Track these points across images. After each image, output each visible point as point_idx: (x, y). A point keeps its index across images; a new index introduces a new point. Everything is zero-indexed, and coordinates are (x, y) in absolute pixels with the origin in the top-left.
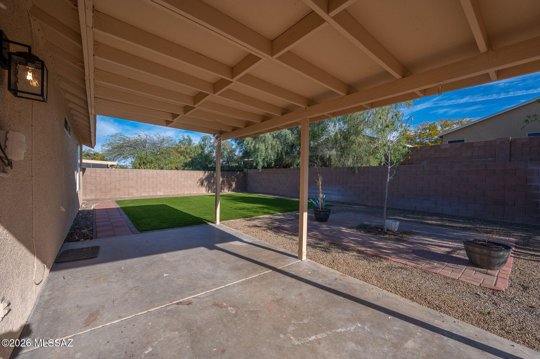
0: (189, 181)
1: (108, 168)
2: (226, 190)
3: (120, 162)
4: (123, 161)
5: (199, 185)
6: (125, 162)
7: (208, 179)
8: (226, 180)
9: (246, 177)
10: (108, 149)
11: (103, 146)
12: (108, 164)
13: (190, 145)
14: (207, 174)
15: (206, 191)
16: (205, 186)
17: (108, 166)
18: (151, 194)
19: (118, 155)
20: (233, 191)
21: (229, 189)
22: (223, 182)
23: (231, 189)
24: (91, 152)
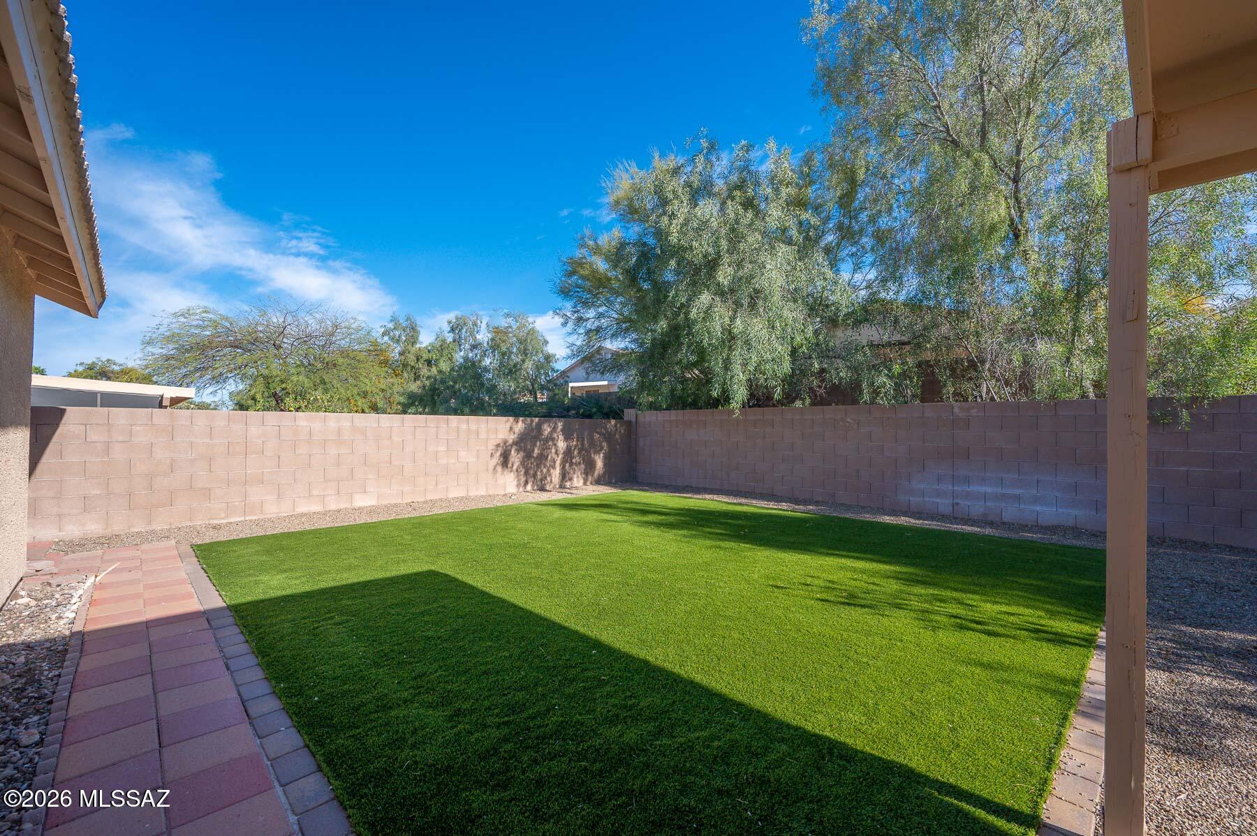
0: (463, 454)
1: (161, 406)
2: (578, 482)
3: (201, 392)
4: (211, 389)
5: (495, 467)
6: (216, 391)
7: (524, 442)
8: (576, 446)
9: (633, 437)
10: (164, 351)
11: (148, 343)
12: (162, 397)
13: (414, 343)
14: (520, 426)
15: (518, 486)
16: (515, 467)
17: (161, 402)
18: (333, 505)
19: (197, 370)
20: (598, 482)
21: (587, 475)
22: (568, 453)
23: (592, 476)
24: (114, 366)
